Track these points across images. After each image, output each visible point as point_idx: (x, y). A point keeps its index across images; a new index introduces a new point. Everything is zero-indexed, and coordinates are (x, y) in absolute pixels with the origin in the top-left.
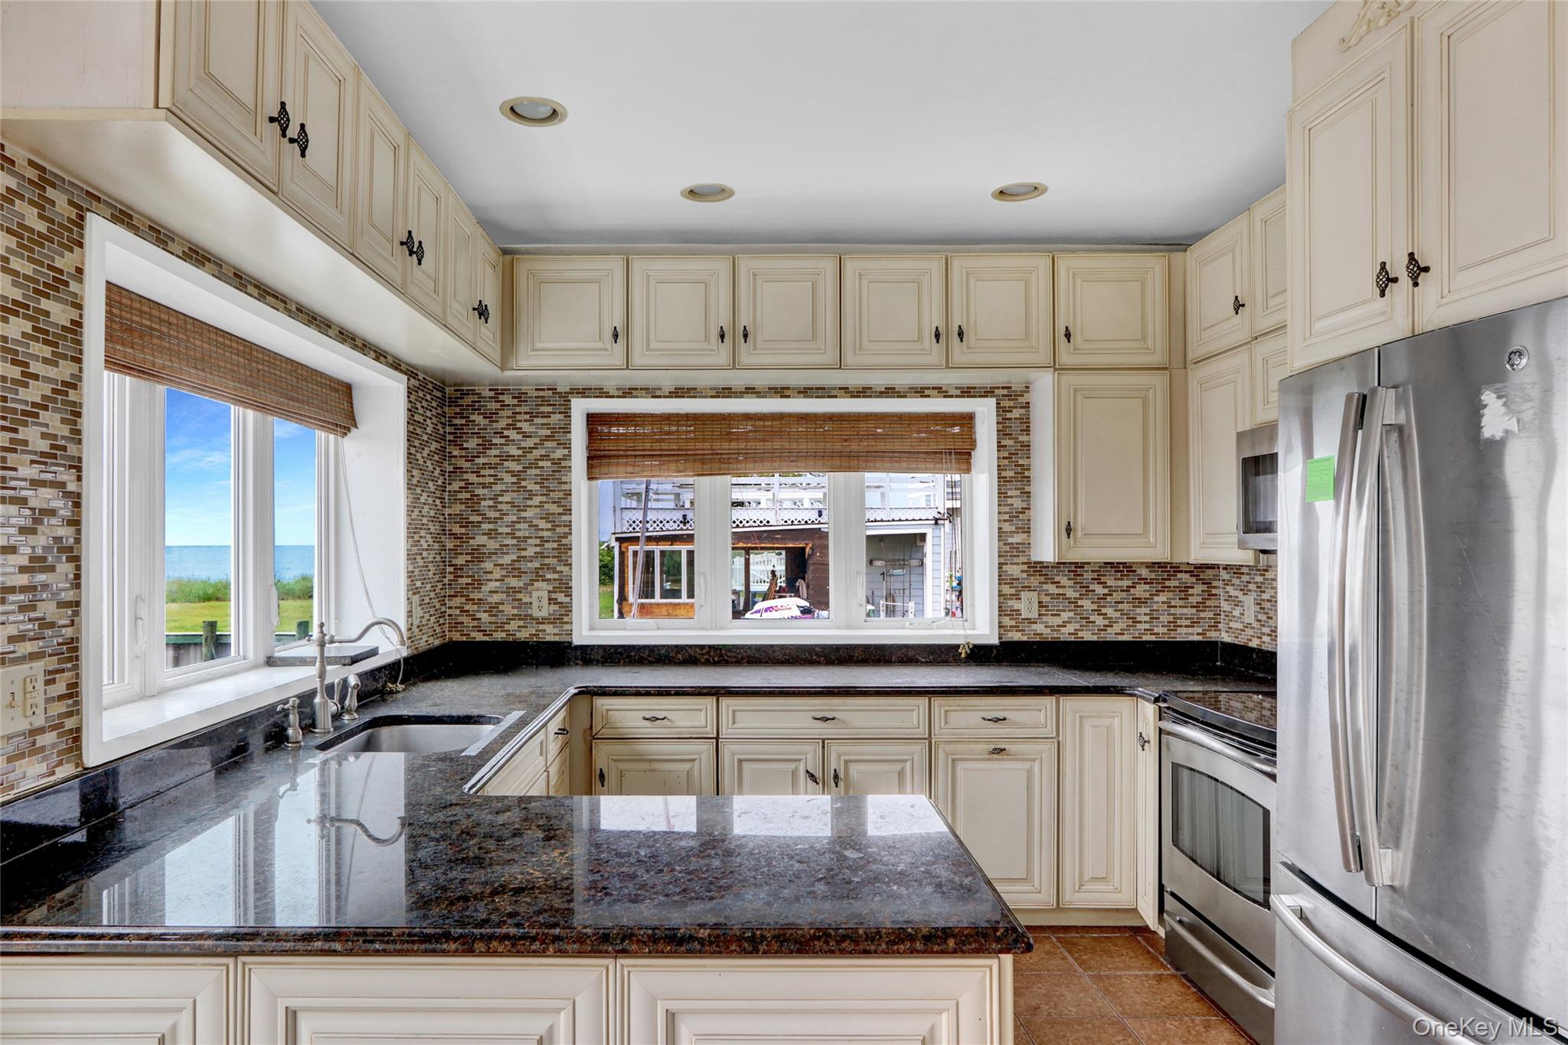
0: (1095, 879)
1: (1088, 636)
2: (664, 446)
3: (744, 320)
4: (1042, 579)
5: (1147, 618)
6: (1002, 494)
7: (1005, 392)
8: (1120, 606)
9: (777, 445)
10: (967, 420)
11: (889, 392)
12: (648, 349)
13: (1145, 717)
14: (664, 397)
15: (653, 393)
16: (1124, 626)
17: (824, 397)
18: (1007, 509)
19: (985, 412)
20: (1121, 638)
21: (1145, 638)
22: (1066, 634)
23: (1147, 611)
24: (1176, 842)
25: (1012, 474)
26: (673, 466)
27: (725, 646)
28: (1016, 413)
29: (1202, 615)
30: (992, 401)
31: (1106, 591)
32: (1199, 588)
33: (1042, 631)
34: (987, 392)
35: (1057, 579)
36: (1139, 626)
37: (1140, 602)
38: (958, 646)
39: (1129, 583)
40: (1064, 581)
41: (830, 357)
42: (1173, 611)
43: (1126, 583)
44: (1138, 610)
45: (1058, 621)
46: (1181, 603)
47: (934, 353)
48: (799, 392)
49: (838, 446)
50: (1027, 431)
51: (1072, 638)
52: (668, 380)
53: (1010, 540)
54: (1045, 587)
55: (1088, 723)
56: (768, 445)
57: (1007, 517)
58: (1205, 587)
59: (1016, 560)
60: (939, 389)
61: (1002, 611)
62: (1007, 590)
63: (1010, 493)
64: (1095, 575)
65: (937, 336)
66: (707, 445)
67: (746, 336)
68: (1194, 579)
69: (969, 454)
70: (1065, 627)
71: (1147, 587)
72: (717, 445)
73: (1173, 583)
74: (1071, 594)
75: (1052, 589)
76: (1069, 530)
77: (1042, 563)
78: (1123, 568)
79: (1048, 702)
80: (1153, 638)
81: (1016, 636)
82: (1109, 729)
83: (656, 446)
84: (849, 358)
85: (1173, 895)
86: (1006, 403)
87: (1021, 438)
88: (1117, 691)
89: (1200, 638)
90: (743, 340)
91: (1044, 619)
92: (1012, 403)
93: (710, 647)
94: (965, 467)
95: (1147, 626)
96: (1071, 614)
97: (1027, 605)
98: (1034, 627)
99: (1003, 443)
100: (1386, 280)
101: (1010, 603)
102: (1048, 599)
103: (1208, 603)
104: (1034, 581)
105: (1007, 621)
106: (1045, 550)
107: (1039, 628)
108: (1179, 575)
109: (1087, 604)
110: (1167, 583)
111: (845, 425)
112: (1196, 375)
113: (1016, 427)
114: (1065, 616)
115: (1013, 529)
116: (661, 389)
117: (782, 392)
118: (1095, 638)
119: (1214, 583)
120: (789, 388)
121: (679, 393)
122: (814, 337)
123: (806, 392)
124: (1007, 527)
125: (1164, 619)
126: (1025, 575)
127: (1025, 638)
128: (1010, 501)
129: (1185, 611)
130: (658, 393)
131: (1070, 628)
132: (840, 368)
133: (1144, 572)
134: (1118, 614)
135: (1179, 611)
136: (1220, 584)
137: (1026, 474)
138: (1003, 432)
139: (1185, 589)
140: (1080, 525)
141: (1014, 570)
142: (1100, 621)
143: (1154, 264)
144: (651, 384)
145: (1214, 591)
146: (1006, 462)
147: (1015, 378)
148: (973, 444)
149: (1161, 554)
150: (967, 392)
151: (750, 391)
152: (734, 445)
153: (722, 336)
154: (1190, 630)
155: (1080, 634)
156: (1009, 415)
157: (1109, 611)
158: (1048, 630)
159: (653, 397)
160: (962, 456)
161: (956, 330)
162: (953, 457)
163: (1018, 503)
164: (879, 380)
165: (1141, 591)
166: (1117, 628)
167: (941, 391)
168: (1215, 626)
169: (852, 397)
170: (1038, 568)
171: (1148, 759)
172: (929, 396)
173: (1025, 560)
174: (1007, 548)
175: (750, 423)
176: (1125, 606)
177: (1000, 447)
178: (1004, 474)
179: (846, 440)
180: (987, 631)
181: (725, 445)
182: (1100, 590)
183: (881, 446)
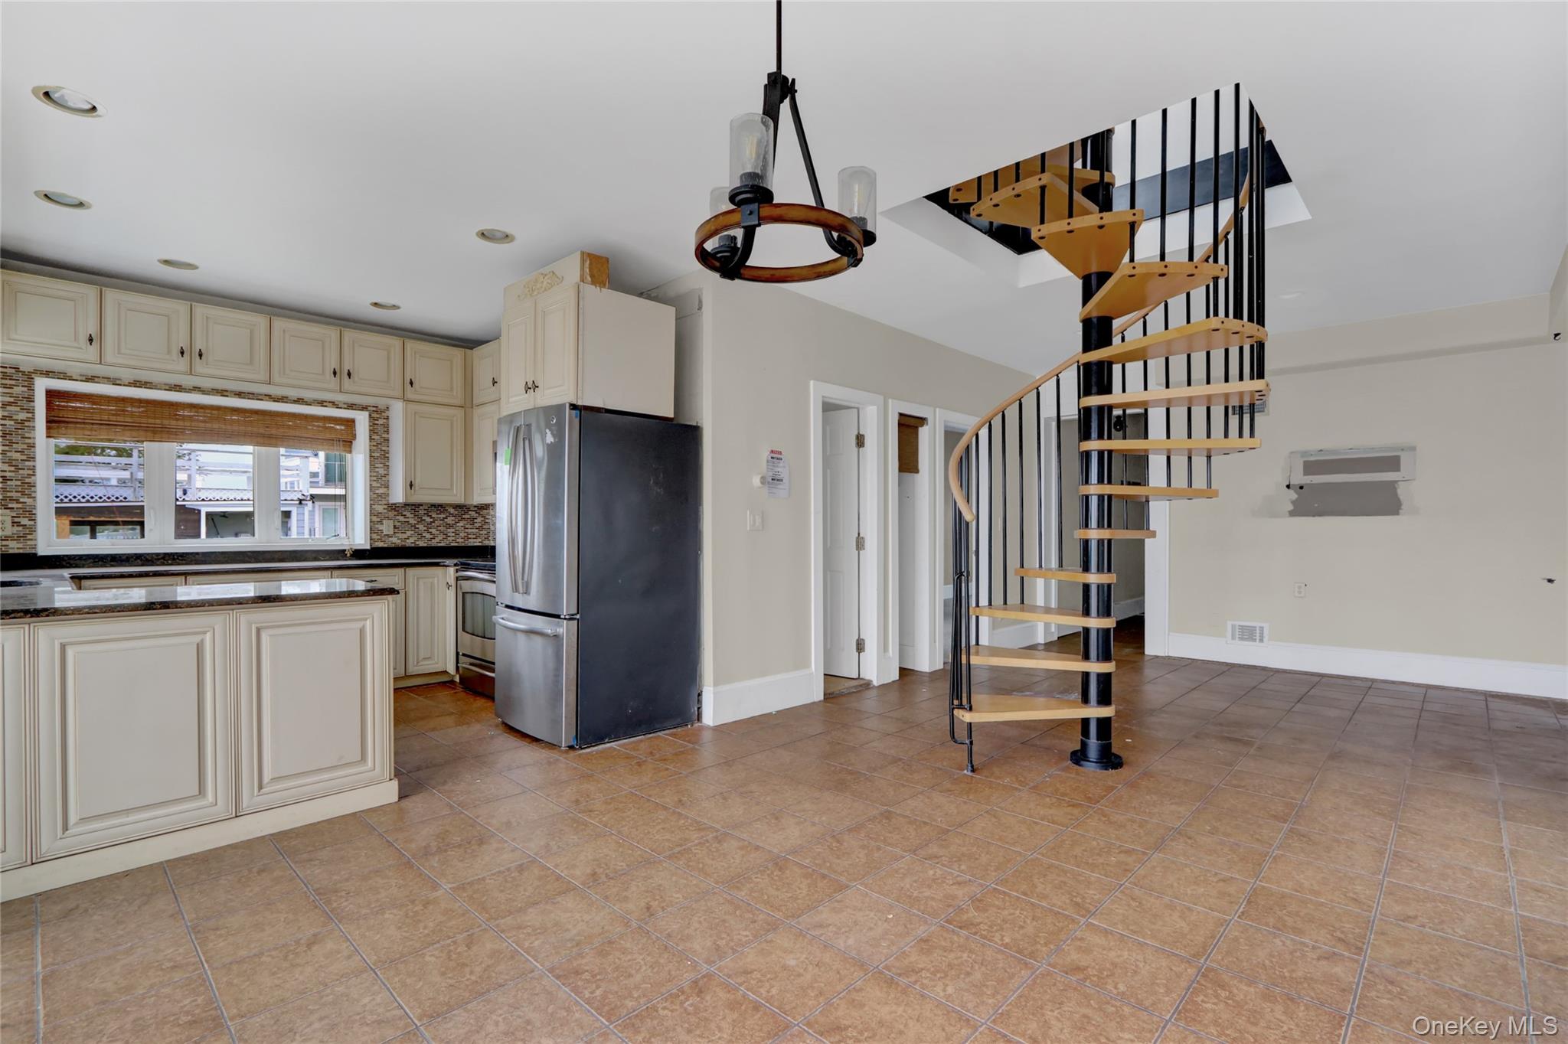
0: (425, 659)
1: (421, 544)
2: (119, 419)
3: (199, 345)
4: (396, 513)
5: (453, 534)
6: (372, 466)
7: (374, 409)
8: (439, 528)
9: (216, 426)
10: (350, 423)
11: (299, 401)
12: (119, 353)
13: (450, 575)
14: (124, 385)
15: (115, 382)
16: (441, 538)
17: (253, 399)
18: (375, 474)
19: (362, 420)
20: (439, 545)
21: (452, 544)
22: (409, 543)
23: (453, 530)
24: (464, 630)
25: (378, 455)
26: (128, 433)
27: (176, 553)
28: (381, 422)
29: (481, 532)
30: (366, 414)
31: (432, 520)
32: (479, 519)
33: (395, 541)
34: (364, 408)
35: (404, 513)
36: (449, 538)
37: (450, 526)
38: (345, 550)
39: (444, 516)
40: (408, 514)
41: (263, 376)
42: (467, 530)
43: (442, 516)
44: (449, 530)
45: (405, 536)
46: (471, 526)
47: (333, 383)
48: (235, 394)
49: (262, 431)
50: (387, 432)
51: (413, 545)
52: (127, 375)
53: (377, 492)
54: (397, 517)
55: (421, 582)
56: (209, 425)
57: (375, 478)
58: (483, 519)
59: (380, 503)
60: (333, 403)
61: (372, 531)
62: (375, 519)
63: (377, 466)
64: (426, 512)
65: (335, 373)
66: (158, 421)
67: (201, 355)
68: (477, 515)
69: (351, 442)
70: (410, 540)
71: (453, 518)
72: (166, 422)
73: (466, 516)
74: (412, 521)
75: (401, 519)
76: (411, 486)
77: (395, 504)
78: (440, 507)
79: (401, 571)
80: (456, 544)
81: (380, 544)
82: (432, 584)
83: (112, 418)
84: (276, 378)
85: (464, 655)
86: (375, 415)
87: (383, 436)
88: (437, 565)
89: (480, 544)
90: (199, 357)
91: (397, 535)
92: (378, 416)
93: (165, 554)
94: (348, 449)
95: (453, 538)
96: (413, 532)
97: (387, 527)
98: (391, 539)
99: (373, 437)
100: (527, 389)
101: (377, 526)
102: (399, 524)
103: (484, 527)
104: (391, 514)
105: (375, 536)
106: (398, 496)
107: (394, 540)
108: (470, 513)
109: (421, 527)
110: (464, 516)
111: (267, 417)
112: (477, 412)
113: (380, 430)
114: (409, 533)
115: (379, 485)
116: (119, 379)
117: (223, 393)
118: (425, 545)
119: (487, 517)
120: (226, 391)
121: (136, 384)
122: (251, 362)
123: (240, 395)
124: (375, 484)
125: (463, 535)
126: (385, 511)
127: (386, 546)
128: (377, 470)
129: (473, 530)
130: (118, 382)
131: (412, 540)
132: (270, 384)
133: (452, 511)
134: (438, 532)
135: (470, 531)
136: (490, 517)
137: (387, 455)
138: (373, 431)
139: (473, 520)
140: (417, 483)
141: (380, 508)
142: (428, 536)
143: (457, 354)
144: (111, 375)
145: (487, 521)
146: (375, 448)
147: (381, 403)
148: (354, 437)
149: (459, 499)
150: (351, 407)
151: (196, 389)
152: (180, 423)
153: (182, 353)
154: (475, 540)
155: (417, 543)
156: (376, 422)
157: (433, 531)
158: (399, 541)
159: (113, 384)
160: (348, 443)
161: (346, 372)
162: (341, 443)
163: (382, 471)
164: (293, 393)
165: (450, 520)
166: (437, 540)
167: (334, 404)
168: (487, 538)
169: (274, 401)
170: (393, 507)
171: (451, 595)
172: (326, 406)
173: (386, 503)
174: (375, 496)
175: (193, 410)
176: (442, 528)
177: (371, 439)
178: (373, 455)
179: (267, 427)
180: (363, 542)
181: (174, 422)
182: (428, 520)
183: (292, 433)
